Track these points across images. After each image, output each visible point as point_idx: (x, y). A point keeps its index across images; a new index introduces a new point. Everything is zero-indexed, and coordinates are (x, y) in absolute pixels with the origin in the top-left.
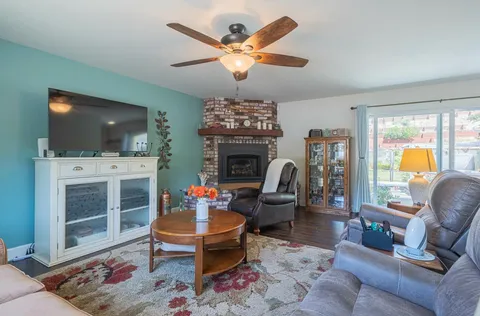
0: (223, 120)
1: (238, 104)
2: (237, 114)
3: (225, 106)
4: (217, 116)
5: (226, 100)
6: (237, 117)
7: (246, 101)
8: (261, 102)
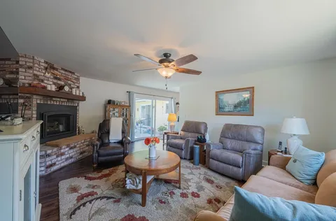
0: (42, 81)
1: (57, 70)
2: (56, 78)
3: (46, 69)
4: (36, 76)
5: (46, 62)
6: (55, 81)
7: (62, 69)
8: (73, 73)
